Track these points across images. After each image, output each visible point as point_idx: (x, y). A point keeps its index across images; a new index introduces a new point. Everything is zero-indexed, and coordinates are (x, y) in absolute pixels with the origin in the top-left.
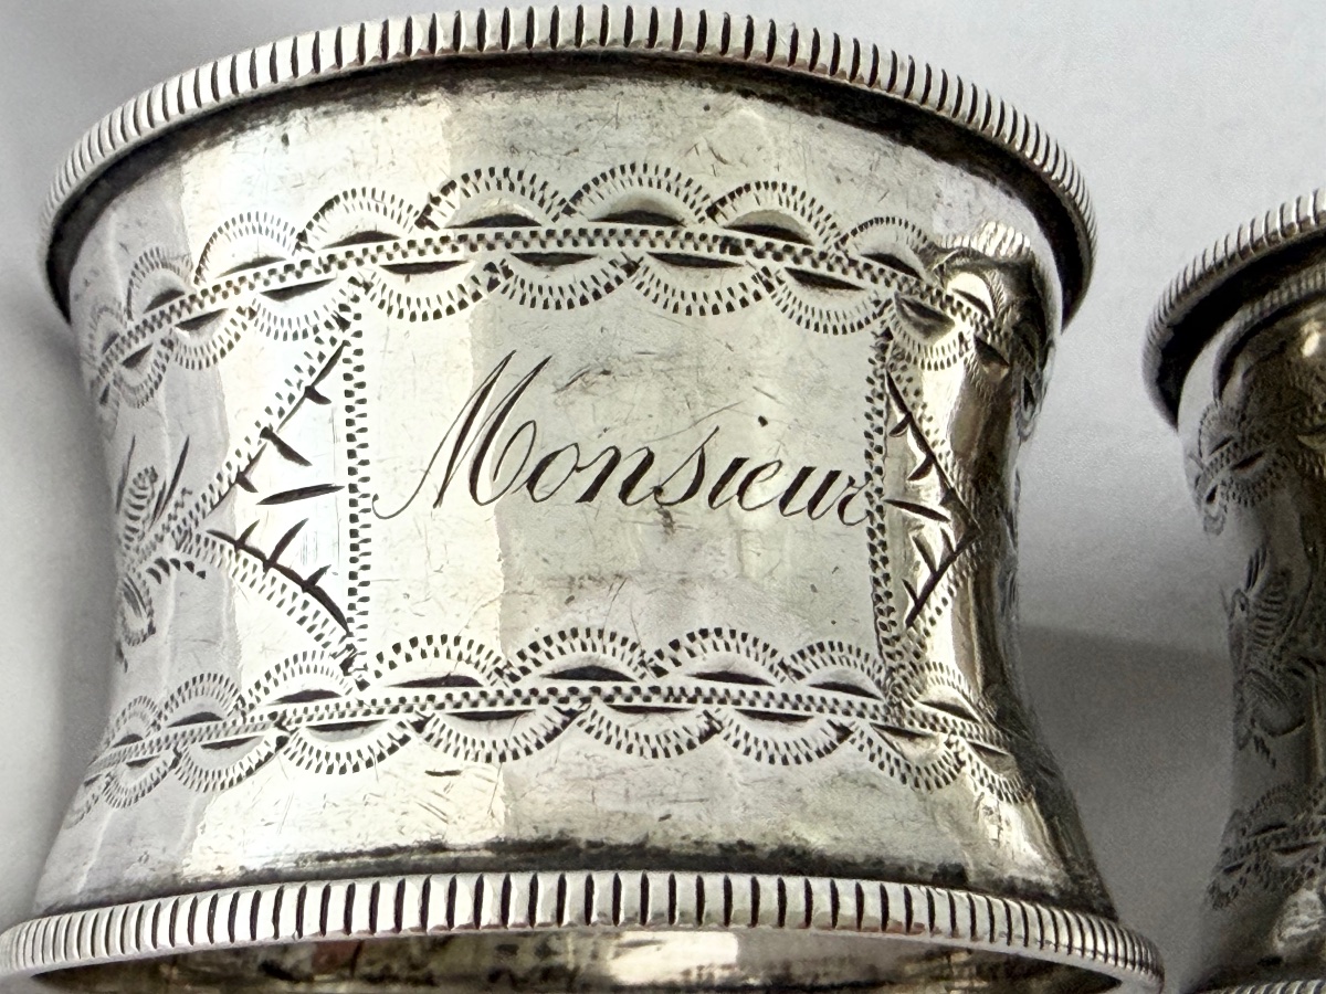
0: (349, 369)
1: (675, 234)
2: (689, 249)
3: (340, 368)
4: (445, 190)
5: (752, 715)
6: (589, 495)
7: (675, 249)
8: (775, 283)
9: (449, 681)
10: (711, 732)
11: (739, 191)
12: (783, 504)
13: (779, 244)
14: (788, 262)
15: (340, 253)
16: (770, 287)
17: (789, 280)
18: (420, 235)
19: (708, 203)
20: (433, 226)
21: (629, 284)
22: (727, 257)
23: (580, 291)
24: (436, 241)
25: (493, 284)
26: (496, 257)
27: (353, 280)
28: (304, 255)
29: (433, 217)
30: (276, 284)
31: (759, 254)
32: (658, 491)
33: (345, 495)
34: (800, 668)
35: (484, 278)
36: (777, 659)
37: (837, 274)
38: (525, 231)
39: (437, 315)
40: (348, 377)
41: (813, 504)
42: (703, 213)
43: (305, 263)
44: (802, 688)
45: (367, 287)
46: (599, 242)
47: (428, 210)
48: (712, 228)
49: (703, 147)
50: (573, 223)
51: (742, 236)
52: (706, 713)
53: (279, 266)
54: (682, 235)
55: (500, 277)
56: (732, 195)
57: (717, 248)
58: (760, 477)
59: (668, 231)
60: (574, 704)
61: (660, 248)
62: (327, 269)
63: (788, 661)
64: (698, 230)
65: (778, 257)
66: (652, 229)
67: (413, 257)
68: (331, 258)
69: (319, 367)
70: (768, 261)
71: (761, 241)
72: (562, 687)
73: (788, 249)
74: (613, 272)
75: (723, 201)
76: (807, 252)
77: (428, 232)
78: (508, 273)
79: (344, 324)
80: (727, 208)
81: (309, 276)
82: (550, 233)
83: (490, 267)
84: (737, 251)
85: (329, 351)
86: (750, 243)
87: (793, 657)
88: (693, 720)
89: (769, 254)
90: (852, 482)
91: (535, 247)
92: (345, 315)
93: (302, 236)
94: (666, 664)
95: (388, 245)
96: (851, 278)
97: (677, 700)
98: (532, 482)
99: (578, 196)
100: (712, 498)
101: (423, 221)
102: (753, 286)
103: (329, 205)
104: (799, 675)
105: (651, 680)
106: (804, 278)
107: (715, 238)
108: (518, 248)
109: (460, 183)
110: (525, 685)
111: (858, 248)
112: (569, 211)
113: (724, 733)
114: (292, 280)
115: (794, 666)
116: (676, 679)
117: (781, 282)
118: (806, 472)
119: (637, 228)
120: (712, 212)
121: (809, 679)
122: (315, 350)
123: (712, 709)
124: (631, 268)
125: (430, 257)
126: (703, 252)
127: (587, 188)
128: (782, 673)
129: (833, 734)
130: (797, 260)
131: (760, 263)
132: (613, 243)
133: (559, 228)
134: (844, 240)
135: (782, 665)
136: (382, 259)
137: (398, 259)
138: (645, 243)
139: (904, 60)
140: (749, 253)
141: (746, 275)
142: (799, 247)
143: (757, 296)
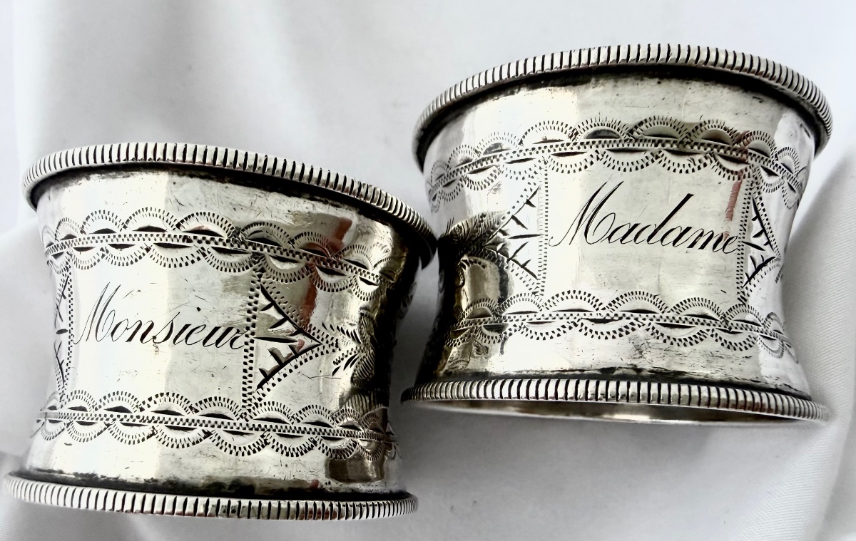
1: (164, 235)
2: (169, 241)
3: (68, 286)
4: (87, 219)
5: (170, 428)
6: (130, 339)
7: (164, 241)
8: (206, 253)
10: (152, 435)
11: (189, 217)
12: (204, 342)
13: (208, 238)
14: (213, 244)
15: (64, 242)
16: (204, 255)
17: (213, 252)
18: (81, 237)
19: (176, 223)
20: (85, 233)
21: (148, 256)
22: (185, 244)
24: (87, 239)
25: (103, 256)
26: (103, 245)
27: (68, 253)
28: (57, 242)
30: (54, 253)
31: (200, 242)
32: (154, 338)
34: (198, 408)
35: (100, 254)
36: (189, 404)
37: (235, 248)
38: (112, 235)
39: (88, 267)
40: (69, 289)
41: (218, 341)
42: (175, 227)
44: (196, 416)
45: (71, 255)
46: (136, 239)
47: (83, 227)
48: (177, 232)
49: (173, 199)
51: (191, 236)
52: (153, 427)
54: (166, 236)
55: (105, 254)
56: (186, 219)
57: (181, 240)
58: (196, 331)
59: (161, 234)
60: (111, 420)
61: (158, 241)
62: (62, 248)
63: (194, 406)
64: (172, 233)
65: (208, 242)
66: (156, 234)
67: (81, 244)
68: (62, 244)
69: (64, 285)
70: (204, 244)
71: (200, 237)
72: (109, 415)
73: (212, 239)
74: (142, 251)
75: (182, 221)
76: (220, 240)
77: (83, 235)
78: (107, 251)
80: (184, 224)
83: (102, 250)
84: (190, 241)
86: (195, 237)
87: (196, 404)
88: (147, 430)
89: (204, 242)
90: (238, 331)
92: (67, 266)
93: (56, 235)
94: (145, 407)
95: (74, 240)
96: (242, 249)
97: (144, 422)
98: (112, 334)
99: (128, 221)
100: (175, 340)
101: (82, 231)
102: (196, 255)
103: (59, 224)
104: (197, 411)
105: (138, 413)
106: (220, 251)
107: (180, 236)
109: (91, 216)
110: (98, 413)
111: (245, 236)
113: (156, 436)
115: (196, 407)
116: (147, 413)
117: (209, 253)
118: (216, 329)
119: (149, 234)
120: (178, 226)
121: (201, 412)
123: (155, 425)
124: (148, 249)
125: (85, 244)
126: (175, 242)
127: (131, 218)
128: (189, 410)
129: (203, 435)
130: (216, 243)
131: (200, 246)
134: (238, 233)
135: (191, 408)
136: (73, 245)
137: (78, 245)
138: (153, 239)
140: (195, 242)
141: (194, 251)
142: (217, 239)
143: (199, 259)
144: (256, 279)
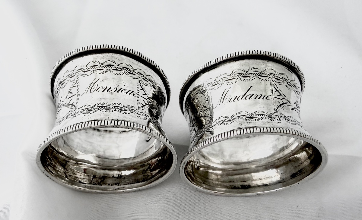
0: (78, 83)
2: (116, 69)
3: (77, 83)
4: (89, 63)
5: (120, 110)
6: (103, 91)
7: (114, 68)
9: (86, 109)
10: (115, 110)
11: (122, 64)
12: (126, 93)
13: (127, 69)
14: (128, 71)
15: (77, 71)
16: (125, 73)
17: (128, 73)
18: (86, 68)
19: (118, 64)
20: (87, 67)
21: (109, 72)
22: (120, 70)
23: (103, 72)
24: (88, 68)
25: (94, 72)
26: (94, 69)
27: (79, 74)
28: (74, 72)
29: (87, 66)
30: (71, 76)
31: (124, 70)
32: (111, 91)
33: (76, 95)
35: (93, 72)
37: (134, 73)
38: (97, 67)
39: (87, 76)
40: (78, 84)
41: (130, 94)
43: (74, 73)
45: (80, 74)
46: (106, 67)
47: (87, 65)
48: (118, 67)
49: (118, 59)
50: (103, 66)
51: (122, 68)
53: (71, 75)
55: (94, 71)
57: (119, 69)
58: (124, 90)
59: (113, 67)
60: (99, 109)
61: (113, 68)
62: (76, 73)
64: (117, 67)
65: (126, 70)
66: (112, 66)
67: (85, 70)
68: (76, 72)
69: (75, 83)
70: (125, 71)
71: (124, 69)
72: (98, 108)
73: (128, 70)
74: (107, 70)
75: (120, 64)
76: (130, 70)
77: (87, 68)
78: (95, 71)
79: (77, 78)
80: (120, 65)
81: (74, 74)
82: (100, 67)
83: (93, 70)
84: (121, 69)
85: (76, 82)
86: (123, 69)
88: (113, 109)
90: (135, 93)
91: (98, 68)
92: (78, 78)
93: (73, 71)
94: (111, 105)
95: (82, 70)
96: (135, 74)
98: (97, 90)
99: (103, 63)
100: (118, 92)
101: (86, 67)
102: (123, 73)
103: (76, 67)
104: (127, 108)
105: (109, 106)
106: (129, 73)
108: (97, 68)
109: (90, 63)
110: (94, 108)
111: (136, 71)
112: (102, 65)
113: (117, 111)
114: (72, 75)
116: (112, 106)
118: (129, 91)
119: (110, 66)
120: (119, 65)
122: (74, 82)
124: (109, 70)
125: (87, 70)
126: (117, 69)
127: (104, 62)
128: (125, 107)
129: (130, 112)
131: (124, 71)
132: (107, 68)
133: (101, 66)
134: (134, 70)
136: (82, 71)
137: (83, 71)
138: (111, 68)
139: (141, 53)
140: (123, 70)
141: (123, 72)
142: (129, 70)
143: (124, 74)
144: (139, 82)
